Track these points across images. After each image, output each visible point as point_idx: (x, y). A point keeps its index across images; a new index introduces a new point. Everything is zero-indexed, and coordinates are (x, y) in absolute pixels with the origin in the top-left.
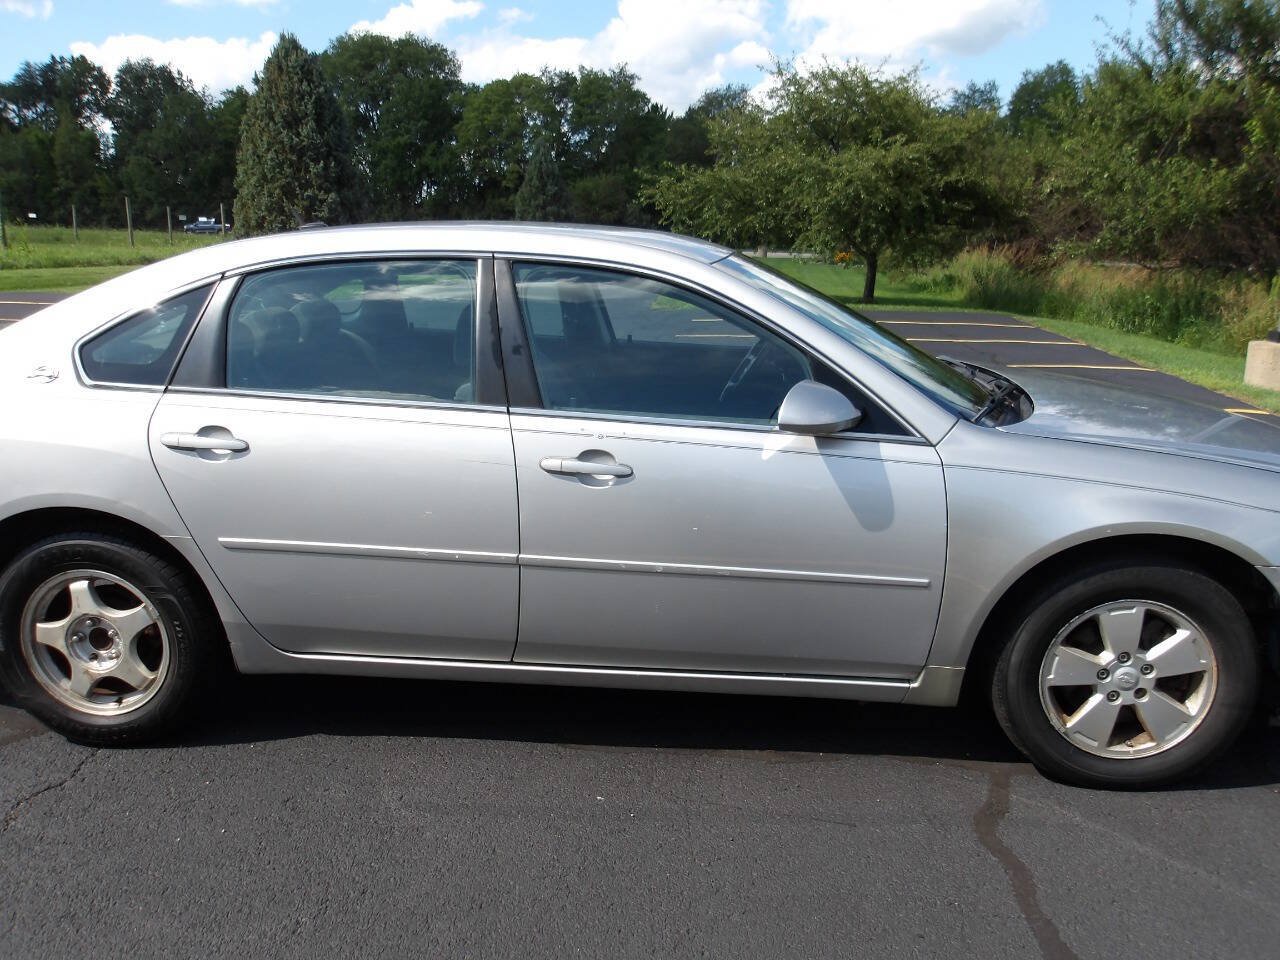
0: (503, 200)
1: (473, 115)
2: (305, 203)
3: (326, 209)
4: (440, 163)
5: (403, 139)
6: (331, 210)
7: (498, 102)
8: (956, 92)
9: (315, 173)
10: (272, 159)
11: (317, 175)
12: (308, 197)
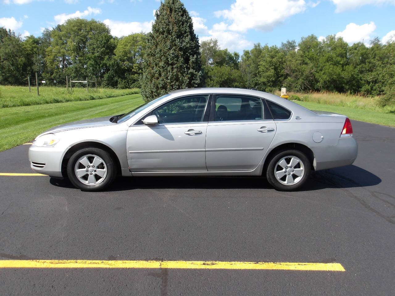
0: (133, 76)
1: (121, 47)
2: (189, 76)
3: (199, 79)
4: (111, 63)
5: (96, 54)
6: (200, 79)
7: (130, 42)
8: (282, 43)
9: (193, 61)
10: (173, 54)
11: (193, 62)
12: (191, 72)
